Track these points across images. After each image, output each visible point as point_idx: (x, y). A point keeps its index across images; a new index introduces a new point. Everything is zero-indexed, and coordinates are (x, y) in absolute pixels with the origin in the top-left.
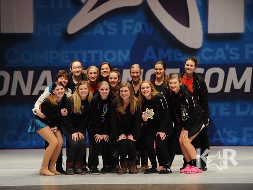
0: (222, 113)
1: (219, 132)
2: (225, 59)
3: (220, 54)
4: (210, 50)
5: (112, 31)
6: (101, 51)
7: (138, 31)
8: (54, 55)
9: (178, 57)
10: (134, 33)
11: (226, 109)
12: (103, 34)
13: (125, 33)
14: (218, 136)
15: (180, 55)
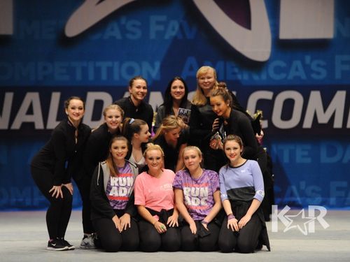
0: (299, 159)
1: (294, 188)
2: (304, 77)
3: (297, 69)
4: (282, 64)
5: (133, 33)
6: (116, 64)
7: (174, 34)
8: (45, 68)
9: (234, 74)
10: (167, 37)
11: (306, 153)
12: (119, 37)
13: (153, 36)
14: (292, 194)
15: (236, 70)
